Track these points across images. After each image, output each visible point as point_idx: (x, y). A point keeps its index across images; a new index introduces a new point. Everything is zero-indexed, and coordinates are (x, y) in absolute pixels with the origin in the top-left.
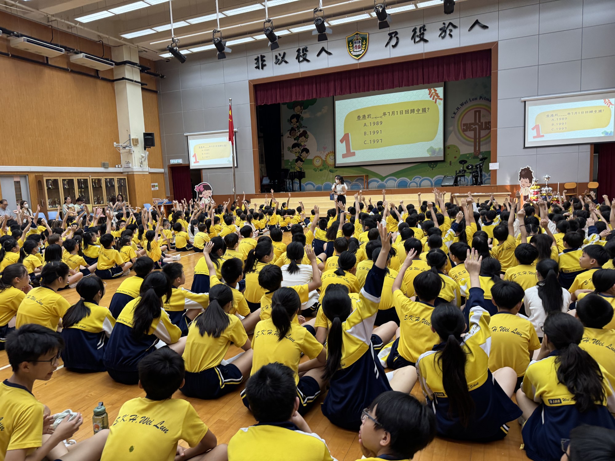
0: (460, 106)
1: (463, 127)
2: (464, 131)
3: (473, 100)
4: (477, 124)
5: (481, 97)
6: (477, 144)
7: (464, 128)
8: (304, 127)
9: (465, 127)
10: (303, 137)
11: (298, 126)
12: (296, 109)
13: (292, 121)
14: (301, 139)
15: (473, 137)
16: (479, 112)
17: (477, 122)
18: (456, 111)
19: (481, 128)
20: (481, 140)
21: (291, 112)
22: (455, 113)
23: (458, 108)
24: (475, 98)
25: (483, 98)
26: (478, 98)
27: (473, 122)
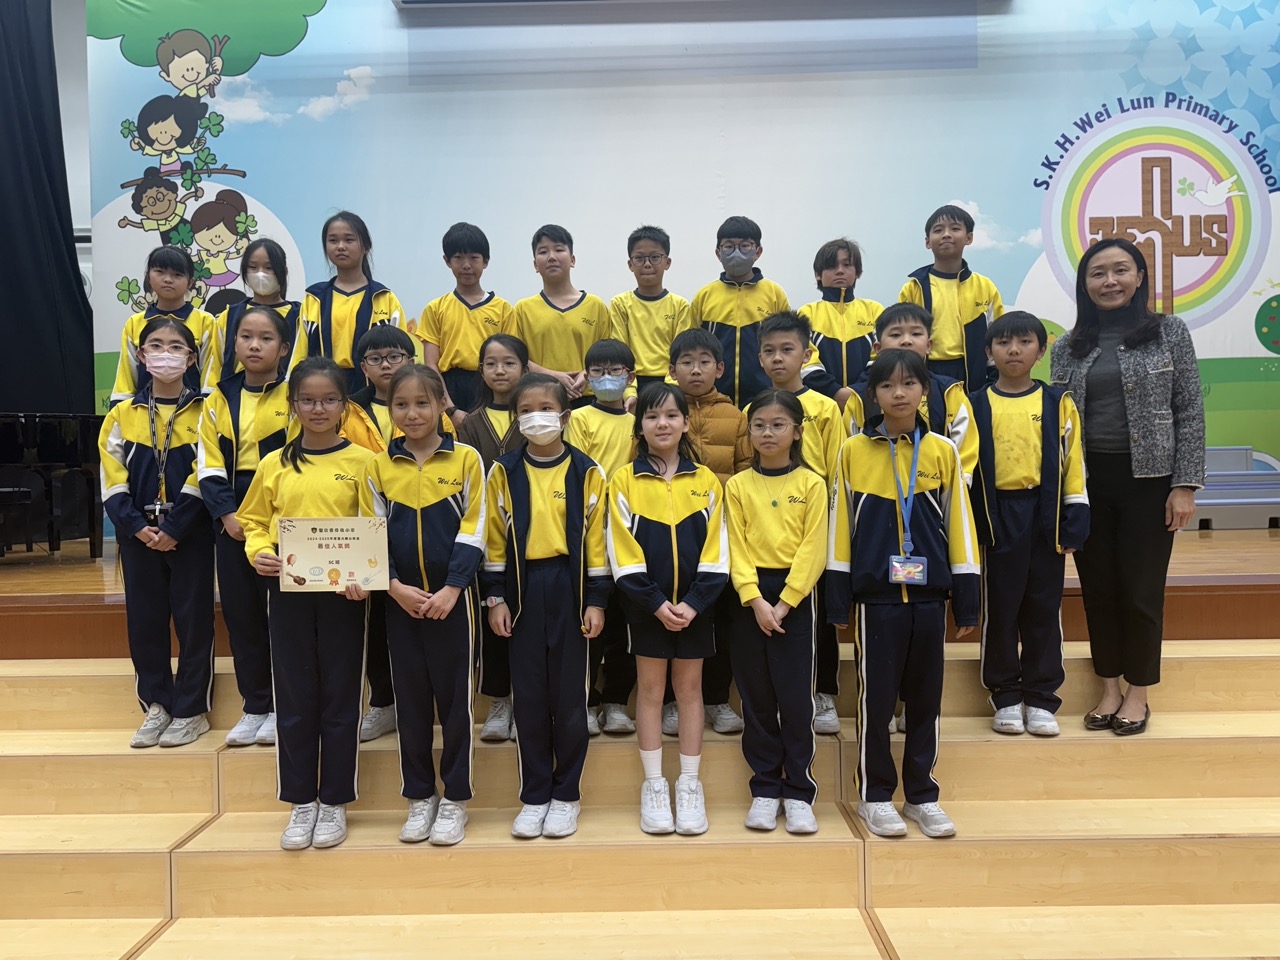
0: (1073, 132)
1: (1089, 237)
3: (1136, 105)
4: (1156, 225)
5: (1170, 98)
8: (224, 170)
9: (1099, 237)
10: (221, 228)
11: (186, 166)
12: (178, 66)
13: (153, 130)
14: (203, 237)
16: (1166, 164)
17: (1157, 213)
18: (1055, 154)
19: (1173, 247)
20: (1177, 301)
21: (149, 84)
22: (1049, 165)
23: (1067, 140)
24: (1145, 99)
25: (1181, 101)
26: (1160, 99)
27: (1139, 213)
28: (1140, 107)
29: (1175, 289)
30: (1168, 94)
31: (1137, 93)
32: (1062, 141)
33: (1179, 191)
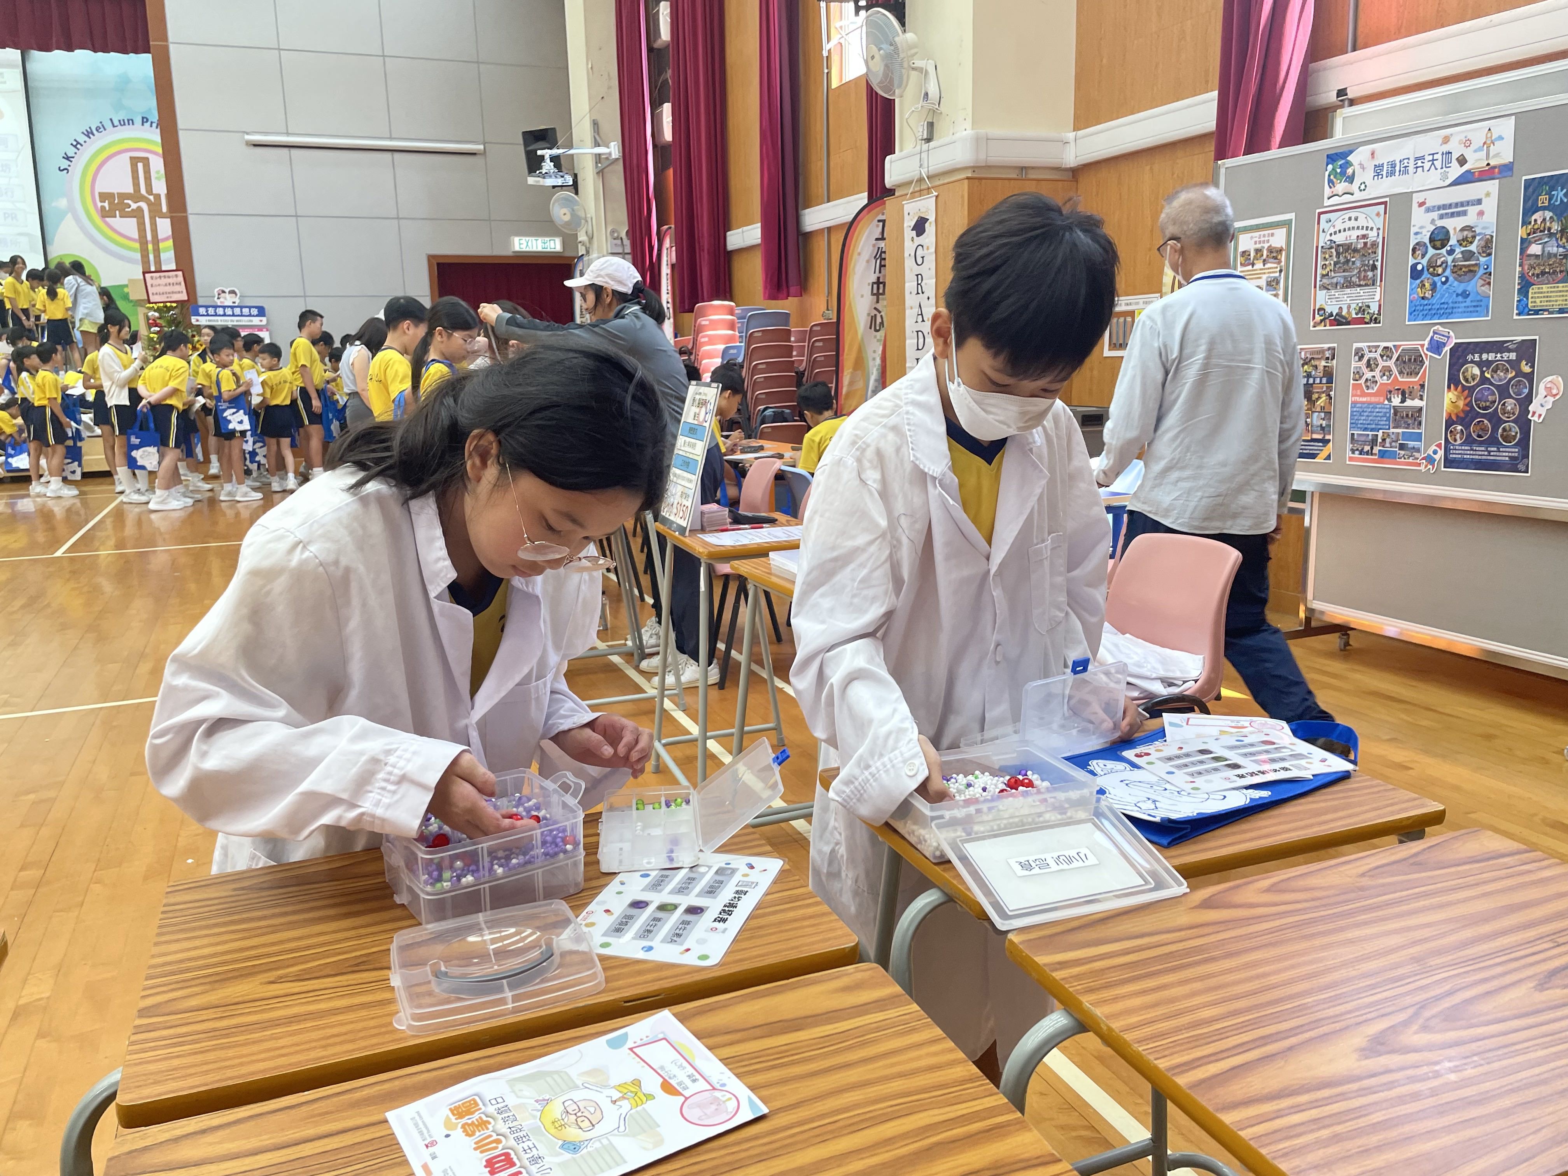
0: (82, 139)
1: (99, 204)
2: (105, 214)
3: (122, 123)
4: (143, 199)
5: (144, 121)
6: (151, 257)
7: (103, 208)
9: (106, 205)
15: (136, 236)
16: (146, 162)
17: (143, 191)
18: (71, 151)
19: (156, 212)
20: (161, 245)
22: (68, 158)
23: (78, 143)
24: (128, 120)
25: (152, 123)
26: (138, 121)
27: (131, 190)
28: (124, 124)
29: (160, 237)
30: (143, 118)
31: (123, 115)
32: (75, 143)
33: (156, 178)
